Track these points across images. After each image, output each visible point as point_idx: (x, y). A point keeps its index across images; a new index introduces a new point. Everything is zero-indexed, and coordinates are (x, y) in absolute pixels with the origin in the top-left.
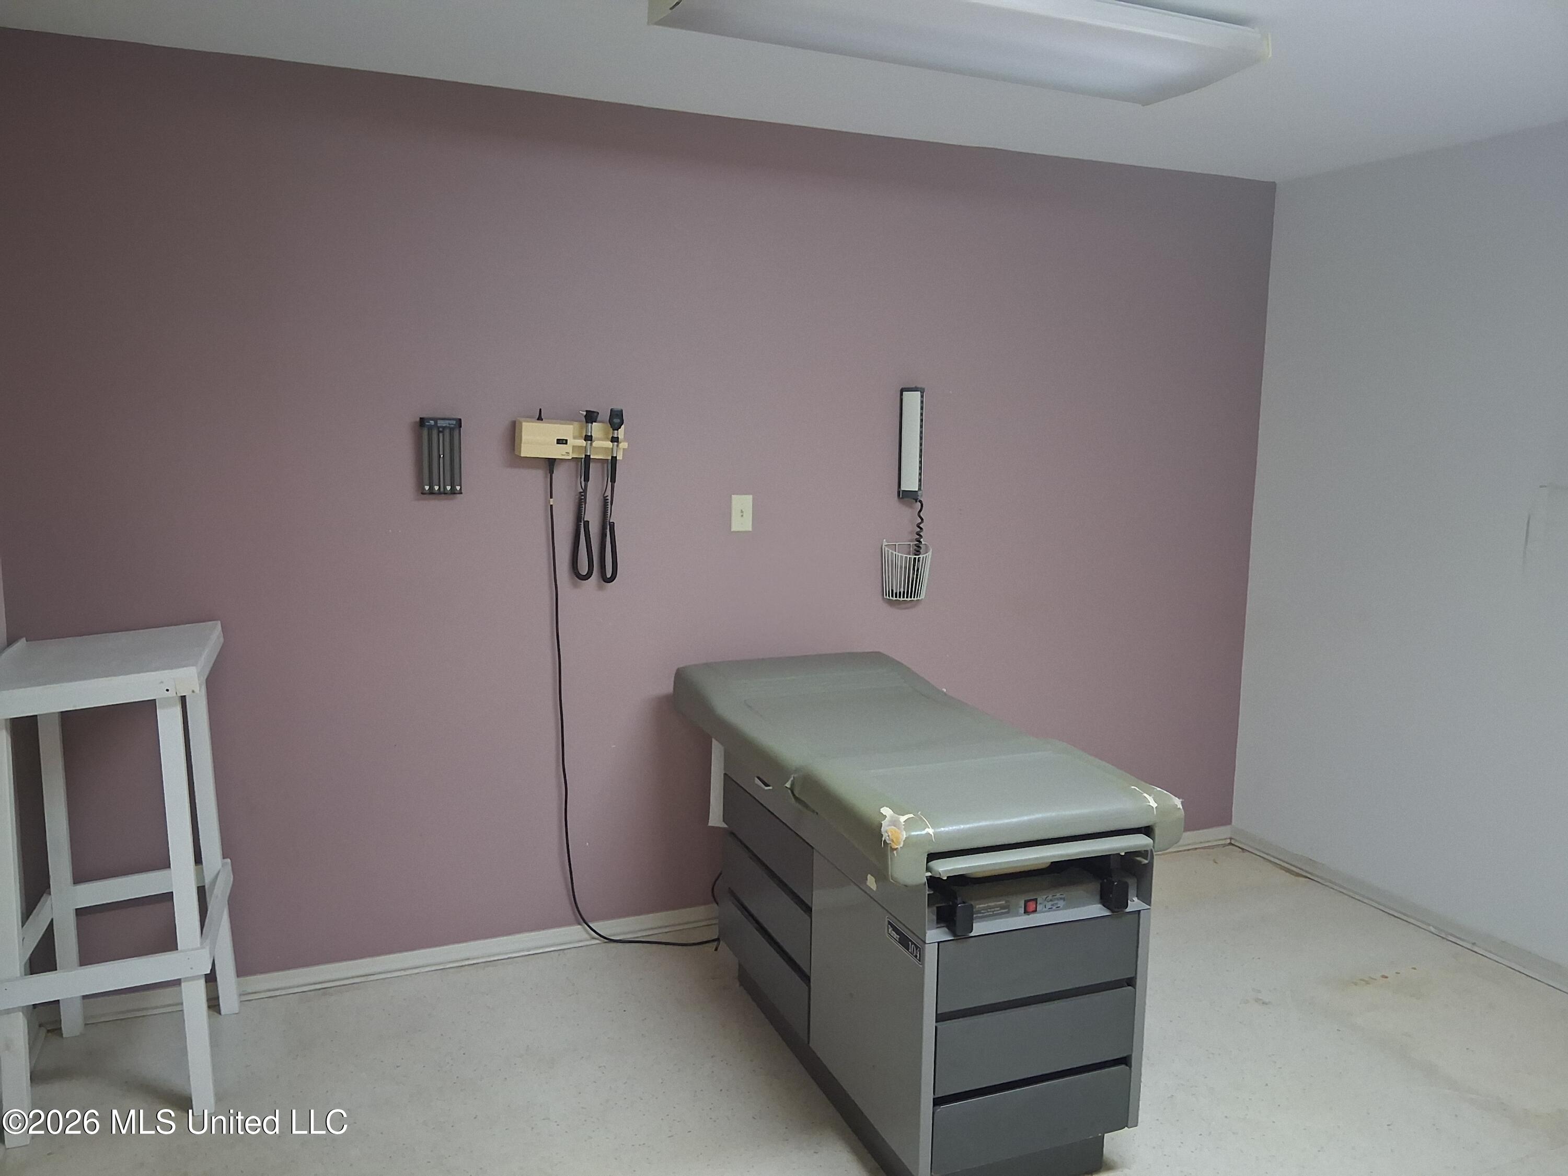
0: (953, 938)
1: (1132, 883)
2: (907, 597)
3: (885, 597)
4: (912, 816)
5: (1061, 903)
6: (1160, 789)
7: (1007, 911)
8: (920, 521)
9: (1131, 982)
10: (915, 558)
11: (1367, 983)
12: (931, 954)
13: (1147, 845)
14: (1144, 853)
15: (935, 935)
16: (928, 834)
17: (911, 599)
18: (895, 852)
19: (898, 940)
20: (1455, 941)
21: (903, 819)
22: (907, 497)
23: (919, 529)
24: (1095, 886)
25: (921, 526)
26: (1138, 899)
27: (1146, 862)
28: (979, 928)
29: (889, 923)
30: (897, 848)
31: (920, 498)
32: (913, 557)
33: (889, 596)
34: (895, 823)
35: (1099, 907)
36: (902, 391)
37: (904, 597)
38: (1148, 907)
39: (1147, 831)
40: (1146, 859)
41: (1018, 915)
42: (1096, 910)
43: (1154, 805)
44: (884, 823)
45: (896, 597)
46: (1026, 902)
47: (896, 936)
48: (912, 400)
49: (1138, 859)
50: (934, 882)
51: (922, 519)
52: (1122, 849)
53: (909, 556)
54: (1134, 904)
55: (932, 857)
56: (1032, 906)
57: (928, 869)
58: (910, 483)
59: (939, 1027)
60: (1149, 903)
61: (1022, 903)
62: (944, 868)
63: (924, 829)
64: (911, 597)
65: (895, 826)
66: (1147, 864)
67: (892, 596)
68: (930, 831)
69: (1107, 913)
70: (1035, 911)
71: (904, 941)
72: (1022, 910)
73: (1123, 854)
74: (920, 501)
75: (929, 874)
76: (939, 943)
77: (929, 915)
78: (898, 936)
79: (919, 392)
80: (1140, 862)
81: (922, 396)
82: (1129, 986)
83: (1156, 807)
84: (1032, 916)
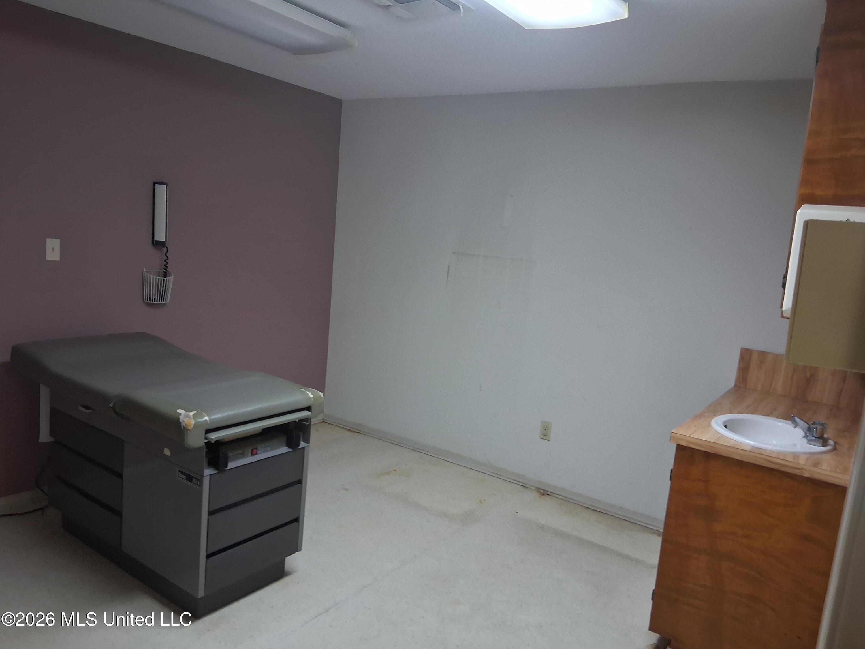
0: (217, 472)
1: (301, 434)
2: (159, 301)
3: (145, 301)
4: (196, 412)
5: (268, 449)
6: (313, 389)
7: (243, 455)
8: (166, 258)
9: (299, 482)
10: (164, 279)
11: (389, 474)
12: (206, 482)
13: (309, 416)
14: (307, 419)
15: (208, 472)
16: (206, 420)
17: (161, 302)
18: (189, 431)
19: (185, 479)
20: (420, 451)
21: (191, 414)
22: (158, 245)
23: (166, 263)
24: (284, 439)
25: (167, 261)
26: (303, 442)
27: (308, 423)
28: (231, 465)
29: (179, 471)
30: (190, 429)
31: (166, 246)
32: (163, 278)
33: (148, 301)
34: (188, 416)
35: (286, 448)
36: (154, 184)
37: (157, 301)
38: (308, 445)
39: (308, 409)
40: (307, 422)
41: (248, 457)
42: (285, 449)
43: (312, 396)
44: (181, 417)
45: (152, 301)
46: (252, 450)
47: (184, 477)
48: (161, 190)
49: (304, 423)
50: (208, 444)
51: (168, 257)
52: (297, 418)
53: (160, 278)
54: (302, 444)
55: (208, 431)
56: (255, 451)
57: (206, 438)
58: (160, 236)
59: (209, 519)
60: (308, 442)
61: (250, 451)
62: (214, 436)
63: (203, 418)
64: (161, 301)
65: (188, 418)
66: (308, 424)
67: (150, 301)
68: (207, 418)
69: (290, 450)
70: (256, 454)
71: (189, 478)
72: (250, 454)
73: (297, 421)
74: (167, 247)
75: (207, 441)
76: (210, 475)
77: (205, 461)
78: (185, 477)
79: (165, 186)
80: (305, 424)
81: (166, 188)
82: (299, 484)
83: (313, 398)
84: (256, 456)
